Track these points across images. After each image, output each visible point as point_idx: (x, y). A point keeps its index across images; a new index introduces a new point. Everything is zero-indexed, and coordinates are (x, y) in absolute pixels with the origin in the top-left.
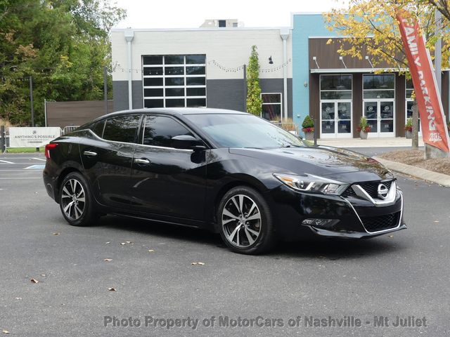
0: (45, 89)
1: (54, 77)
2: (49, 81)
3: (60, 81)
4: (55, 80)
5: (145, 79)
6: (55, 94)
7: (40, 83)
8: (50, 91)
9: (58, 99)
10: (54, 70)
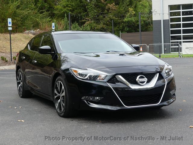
0: (121, 26)
1: (126, 20)
2: (123, 22)
3: (128, 22)
4: (126, 21)
5: (170, 18)
6: (127, 29)
7: (119, 23)
8: (124, 28)
9: (128, 32)
10: (125, 16)
